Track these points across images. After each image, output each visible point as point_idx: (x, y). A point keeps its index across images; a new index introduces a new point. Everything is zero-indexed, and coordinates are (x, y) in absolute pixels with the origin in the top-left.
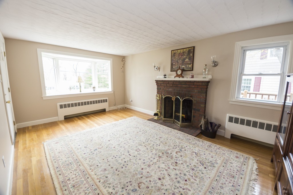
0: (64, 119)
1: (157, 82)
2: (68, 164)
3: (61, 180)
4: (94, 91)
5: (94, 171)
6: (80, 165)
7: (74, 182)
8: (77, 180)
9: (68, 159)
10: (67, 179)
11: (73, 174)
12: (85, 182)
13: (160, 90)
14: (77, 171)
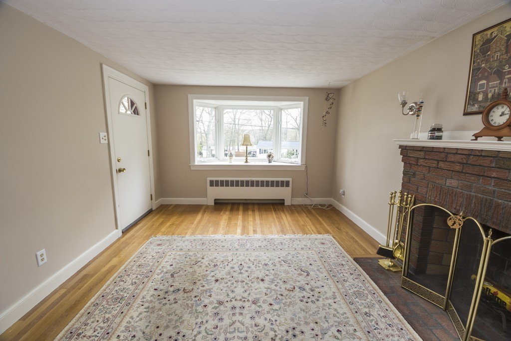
0: (213, 204)
1: (406, 151)
4: (270, 162)
13: (413, 179)
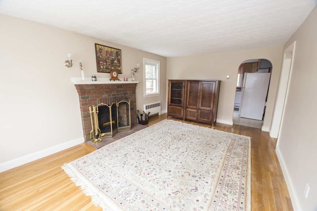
1: (83, 87)
2: (231, 187)
3: (244, 179)
5: (218, 164)
6: (222, 177)
7: (236, 170)
8: (233, 169)
9: (227, 193)
10: (240, 176)
11: (233, 175)
12: (229, 164)
14: (228, 174)
